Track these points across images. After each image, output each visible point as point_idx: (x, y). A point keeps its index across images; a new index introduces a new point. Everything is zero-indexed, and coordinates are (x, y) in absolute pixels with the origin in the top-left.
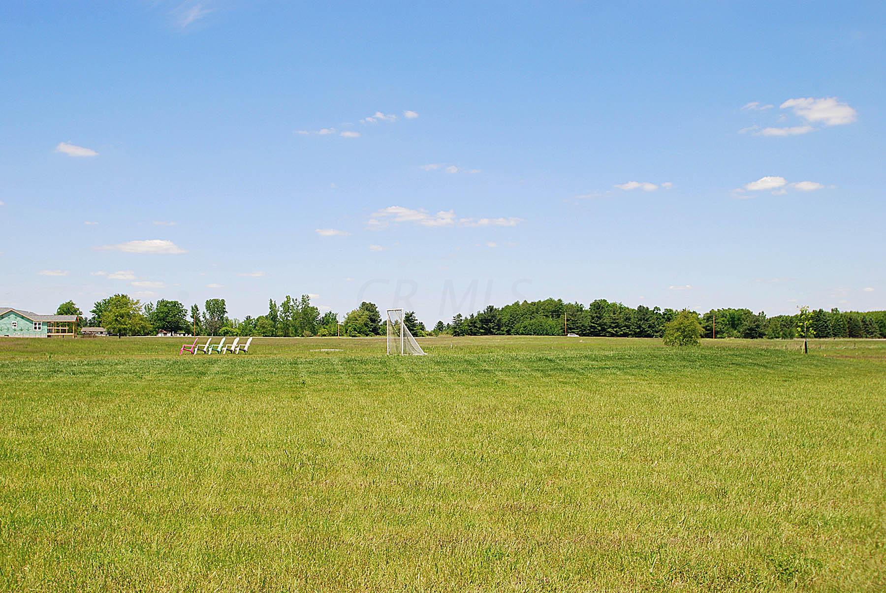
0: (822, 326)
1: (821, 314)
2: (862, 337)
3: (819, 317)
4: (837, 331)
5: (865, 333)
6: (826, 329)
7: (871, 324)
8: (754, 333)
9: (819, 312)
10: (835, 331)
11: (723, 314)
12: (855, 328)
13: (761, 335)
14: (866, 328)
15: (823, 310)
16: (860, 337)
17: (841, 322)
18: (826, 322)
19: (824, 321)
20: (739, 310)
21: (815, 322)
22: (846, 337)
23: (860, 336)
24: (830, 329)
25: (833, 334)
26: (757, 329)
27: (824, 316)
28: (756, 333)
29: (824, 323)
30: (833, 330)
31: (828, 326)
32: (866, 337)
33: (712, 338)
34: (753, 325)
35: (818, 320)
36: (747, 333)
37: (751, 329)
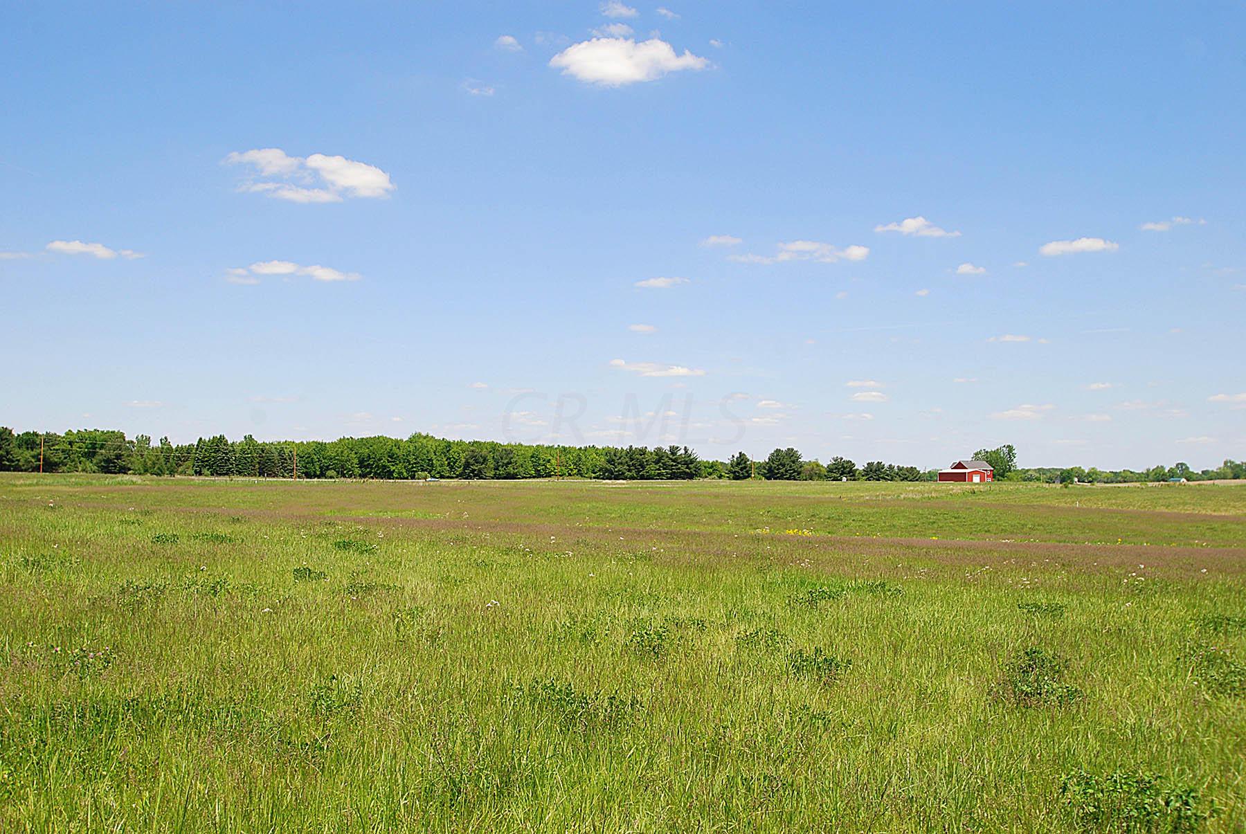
0: (221, 459)
1: (221, 442)
2: (276, 476)
3: (218, 446)
4: (242, 466)
5: (282, 470)
6: (226, 463)
7: (290, 459)
8: (112, 466)
9: (219, 439)
10: (240, 467)
11: (81, 436)
12: (267, 463)
13: (124, 470)
14: (283, 463)
15: (225, 436)
16: (274, 477)
17: (248, 454)
18: (227, 454)
19: (224, 453)
20: (108, 432)
21: (212, 454)
22: (255, 475)
23: (273, 475)
24: (232, 464)
25: (237, 471)
26: (116, 461)
27: (225, 445)
28: (115, 466)
29: (224, 455)
30: (237, 465)
31: (229, 460)
32: (283, 477)
33: (39, 472)
34: (112, 455)
35: (218, 451)
36: (102, 466)
37: (108, 461)
